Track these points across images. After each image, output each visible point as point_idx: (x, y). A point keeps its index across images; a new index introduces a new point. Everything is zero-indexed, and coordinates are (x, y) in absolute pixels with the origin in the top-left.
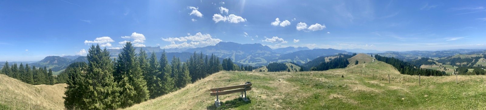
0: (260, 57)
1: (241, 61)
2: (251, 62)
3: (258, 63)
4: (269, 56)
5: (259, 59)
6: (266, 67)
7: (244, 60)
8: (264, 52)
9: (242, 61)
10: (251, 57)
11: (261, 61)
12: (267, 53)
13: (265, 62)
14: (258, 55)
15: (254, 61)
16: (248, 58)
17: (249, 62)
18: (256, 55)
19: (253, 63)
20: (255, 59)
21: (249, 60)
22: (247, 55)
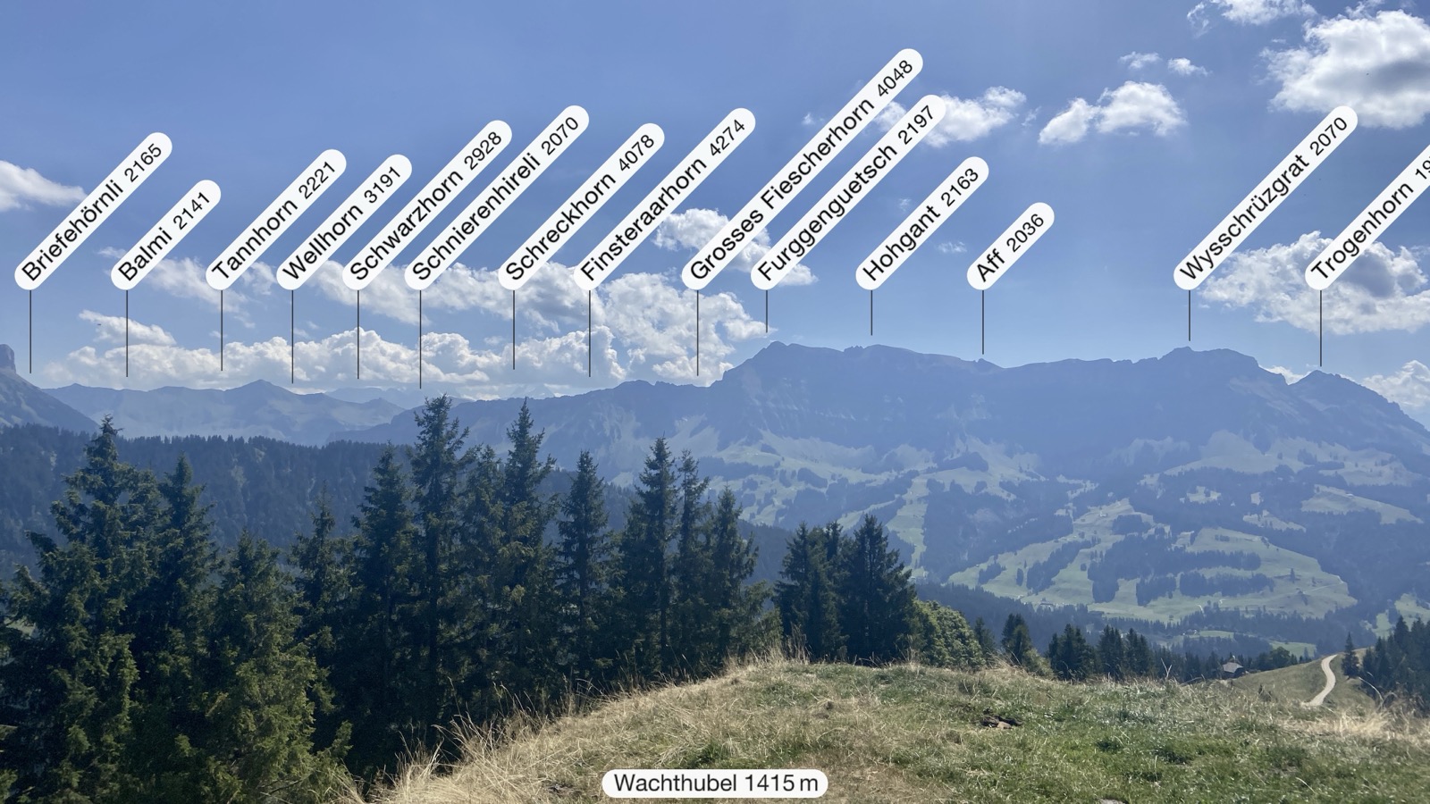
0: (1251, 530)
1: (995, 571)
2: (1127, 587)
3: (1224, 603)
4: (1374, 516)
5: (1235, 560)
7: (1041, 552)
9: (1010, 563)
10: (1122, 525)
11: (1260, 584)
12: (1348, 480)
13: (1330, 612)
14: (1214, 496)
15: (1170, 575)
16: (1082, 535)
17: (1105, 593)
18: (1196, 503)
19: (1155, 598)
20: (1179, 544)
21: (1098, 560)
22: (1075, 495)
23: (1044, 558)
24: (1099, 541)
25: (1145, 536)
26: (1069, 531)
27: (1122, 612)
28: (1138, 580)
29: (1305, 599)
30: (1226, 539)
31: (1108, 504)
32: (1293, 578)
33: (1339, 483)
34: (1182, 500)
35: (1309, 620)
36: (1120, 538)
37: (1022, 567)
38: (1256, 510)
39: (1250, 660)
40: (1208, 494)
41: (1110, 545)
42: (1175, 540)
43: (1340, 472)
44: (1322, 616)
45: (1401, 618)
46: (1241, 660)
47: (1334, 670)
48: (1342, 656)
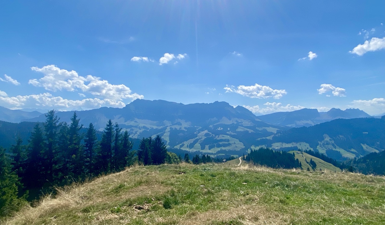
0: (228, 135)
1: (183, 145)
2: (207, 147)
3: (223, 148)
4: (248, 131)
5: (225, 140)
6: (243, 159)
7: (191, 141)
8: (236, 121)
9: (186, 143)
10: (206, 135)
11: (229, 145)
12: (244, 125)
13: (241, 149)
14: (222, 129)
15: (214, 144)
16: (199, 137)
17: (203, 148)
18: (219, 130)
19: (212, 148)
20: (216, 138)
21: (202, 142)
22: (198, 129)
23: (192, 142)
24: (202, 138)
25: (210, 137)
26: (197, 137)
27: (206, 151)
28: (209, 145)
29: (236, 147)
30: (224, 137)
31: (204, 131)
32: (235, 143)
33: (242, 126)
34: (216, 130)
35: (237, 151)
36: (206, 137)
37: (188, 144)
38: (229, 131)
39: (227, 159)
40: (221, 128)
41: (204, 139)
42: (215, 137)
43: (242, 124)
44: (239, 150)
45: (252, 150)
46: (226, 159)
47: (241, 159)
48: (243, 157)
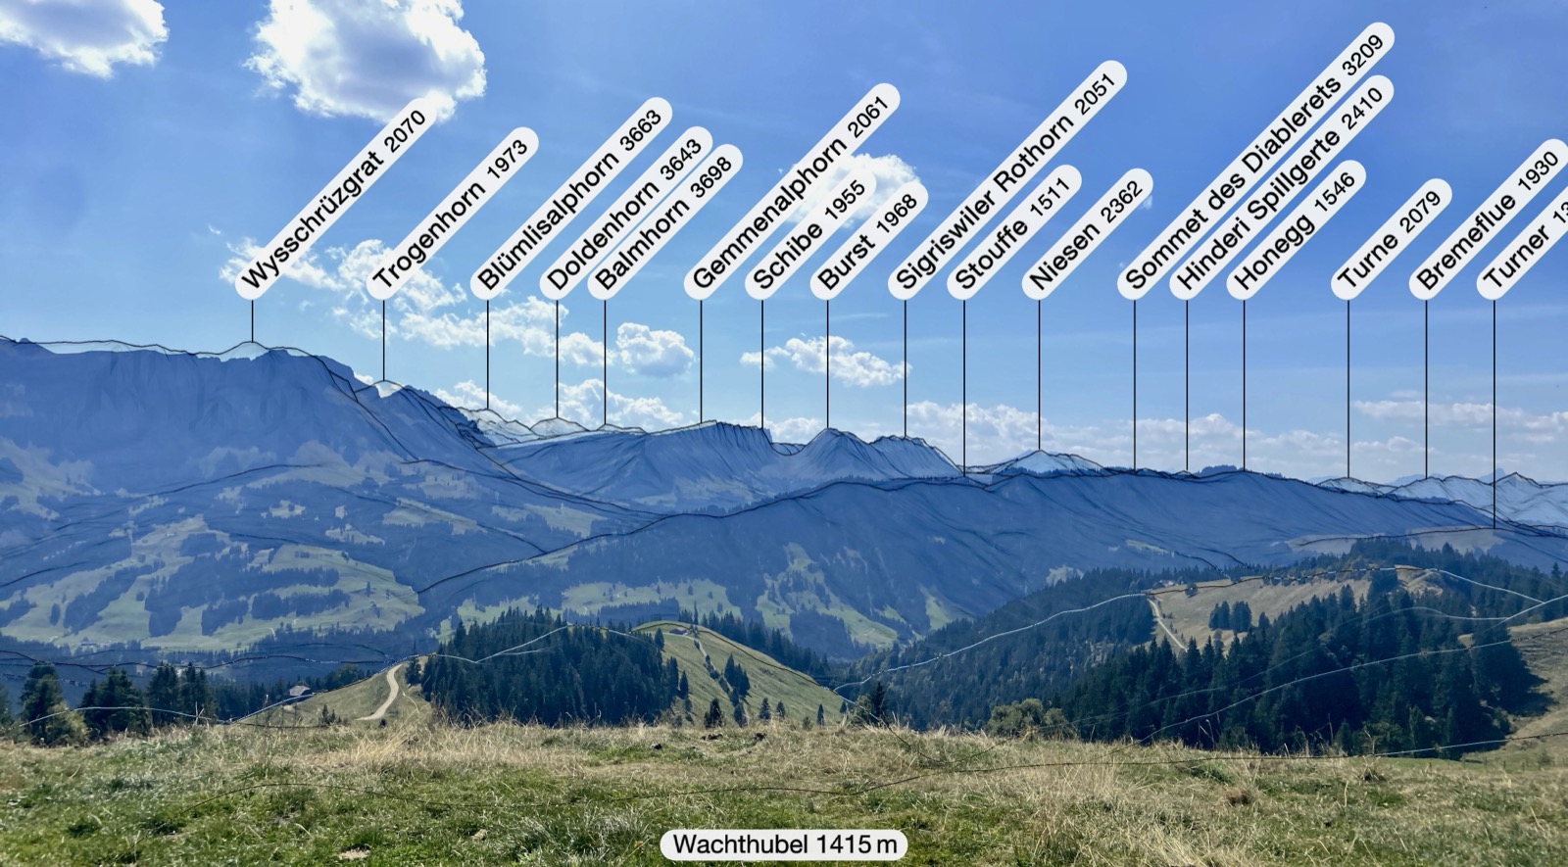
0: (333, 544)
2: (192, 616)
3: (297, 623)
4: (447, 527)
5: (312, 577)
6: (411, 677)
7: (86, 581)
8: (390, 471)
10: (192, 546)
11: (337, 600)
12: (427, 492)
13: (400, 623)
14: (299, 510)
15: (242, 598)
16: (142, 559)
17: (163, 623)
18: (279, 518)
19: (223, 625)
20: (255, 564)
21: (159, 587)
22: (138, 511)
23: (90, 588)
24: (163, 565)
25: (218, 556)
26: (127, 554)
27: (185, 644)
28: (205, 607)
29: (378, 612)
30: (306, 556)
31: (177, 521)
32: (368, 592)
33: (419, 496)
34: (264, 515)
35: (380, 632)
36: (189, 560)
37: (58, 602)
38: (339, 524)
39: (318, 681)
40: (292, 508)
41: (176, 569)
42: (252, 559)
44: (392, 628)
45: (461, 623)
47: (398, 679)
48: (407, 665)
